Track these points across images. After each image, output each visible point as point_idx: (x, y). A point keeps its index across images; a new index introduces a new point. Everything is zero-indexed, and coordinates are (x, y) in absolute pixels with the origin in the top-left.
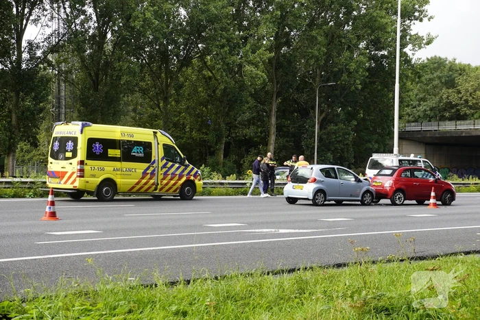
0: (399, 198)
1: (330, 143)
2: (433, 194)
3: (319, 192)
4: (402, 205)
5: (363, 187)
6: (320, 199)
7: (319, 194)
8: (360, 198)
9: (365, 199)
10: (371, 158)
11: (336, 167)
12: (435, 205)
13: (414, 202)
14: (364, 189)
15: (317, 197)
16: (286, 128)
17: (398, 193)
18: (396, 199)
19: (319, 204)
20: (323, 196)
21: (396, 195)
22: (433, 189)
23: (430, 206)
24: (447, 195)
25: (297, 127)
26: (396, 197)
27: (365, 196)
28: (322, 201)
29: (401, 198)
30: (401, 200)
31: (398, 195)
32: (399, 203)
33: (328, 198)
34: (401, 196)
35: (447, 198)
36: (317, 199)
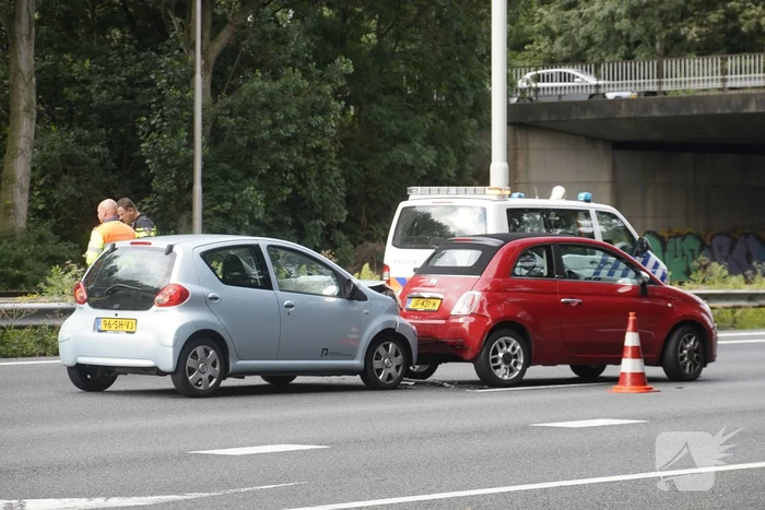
0: (507, 358)
1: (252, 145)
2: (631, 339)
3: (199, 340)
4: (520, 382)
5: (369, 317)
6: (204, 369)
7: (199, 350)
8: (358, 362)
9: (377, 364)
10: (403, 205)
11: (264, 242)
12: (641, 380)
13: (565, 371)
14: (375, 326)
15: (190, 362)
16: (77, 88)
17: (502, 340)
18: (495, 360)
19: (202, 388)
20: (216, 356)
21: (495, 348)
22: (631, 318)
23: (624, 384)
24: (685, 340)
25: (120, 84)
26: (495, 352)
27: (378, 354)
28: (211, 378)
29: (516, 356)
30: (515, 364)
31: (501, 347)
32: (506, 377)
33: (237, 364)
34: (514, 349)
35: (685, 352)
36: (192, 371)
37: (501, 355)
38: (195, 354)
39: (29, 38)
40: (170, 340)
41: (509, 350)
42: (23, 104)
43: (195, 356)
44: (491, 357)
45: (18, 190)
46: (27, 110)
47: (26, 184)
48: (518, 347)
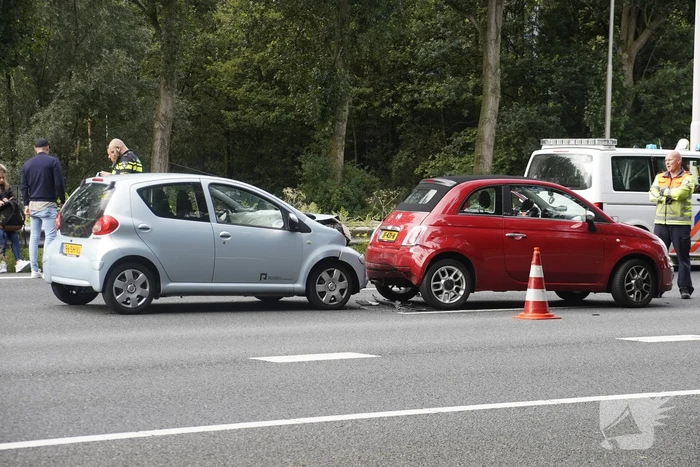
0: (449, 285)
3: (121, 265)
4: (465, 305)
5: (311, 247)
6: (133, 290)
7: (128, 273)
8: (300, 286)
9: (319, 288)
10: (535, 153)
11: (205, 180)
14: (318, 254)
15: (117, 283)
16: (545, 76)
17: (443, 268)
18: (438, 286)
19: (130, 306)
20: (145, 278)
21: (437, 275)
22: (535, 252)
23: (527, 311)
24: (632, 272)
25: (575, 73)
26: (438, 279)
27: (321, 278)
28: (140, 298)
29: (459, 283)
30: (458, 290)
31: (444, 275)
32: (447, 302)
33: (167, 285)
34: (456, 276)
35: (633, 282)
36: (119, 291)
37: (443, 282)
38: (124, 276)
39: (496, 42)
40: (97, 264)
41: (451, 278)
42: (491, 87)
43: (123, 278)
44: (432, 284)
45: (485, 147)
46: (494, 92)
47: (491, 142)
48: (461, 275)
